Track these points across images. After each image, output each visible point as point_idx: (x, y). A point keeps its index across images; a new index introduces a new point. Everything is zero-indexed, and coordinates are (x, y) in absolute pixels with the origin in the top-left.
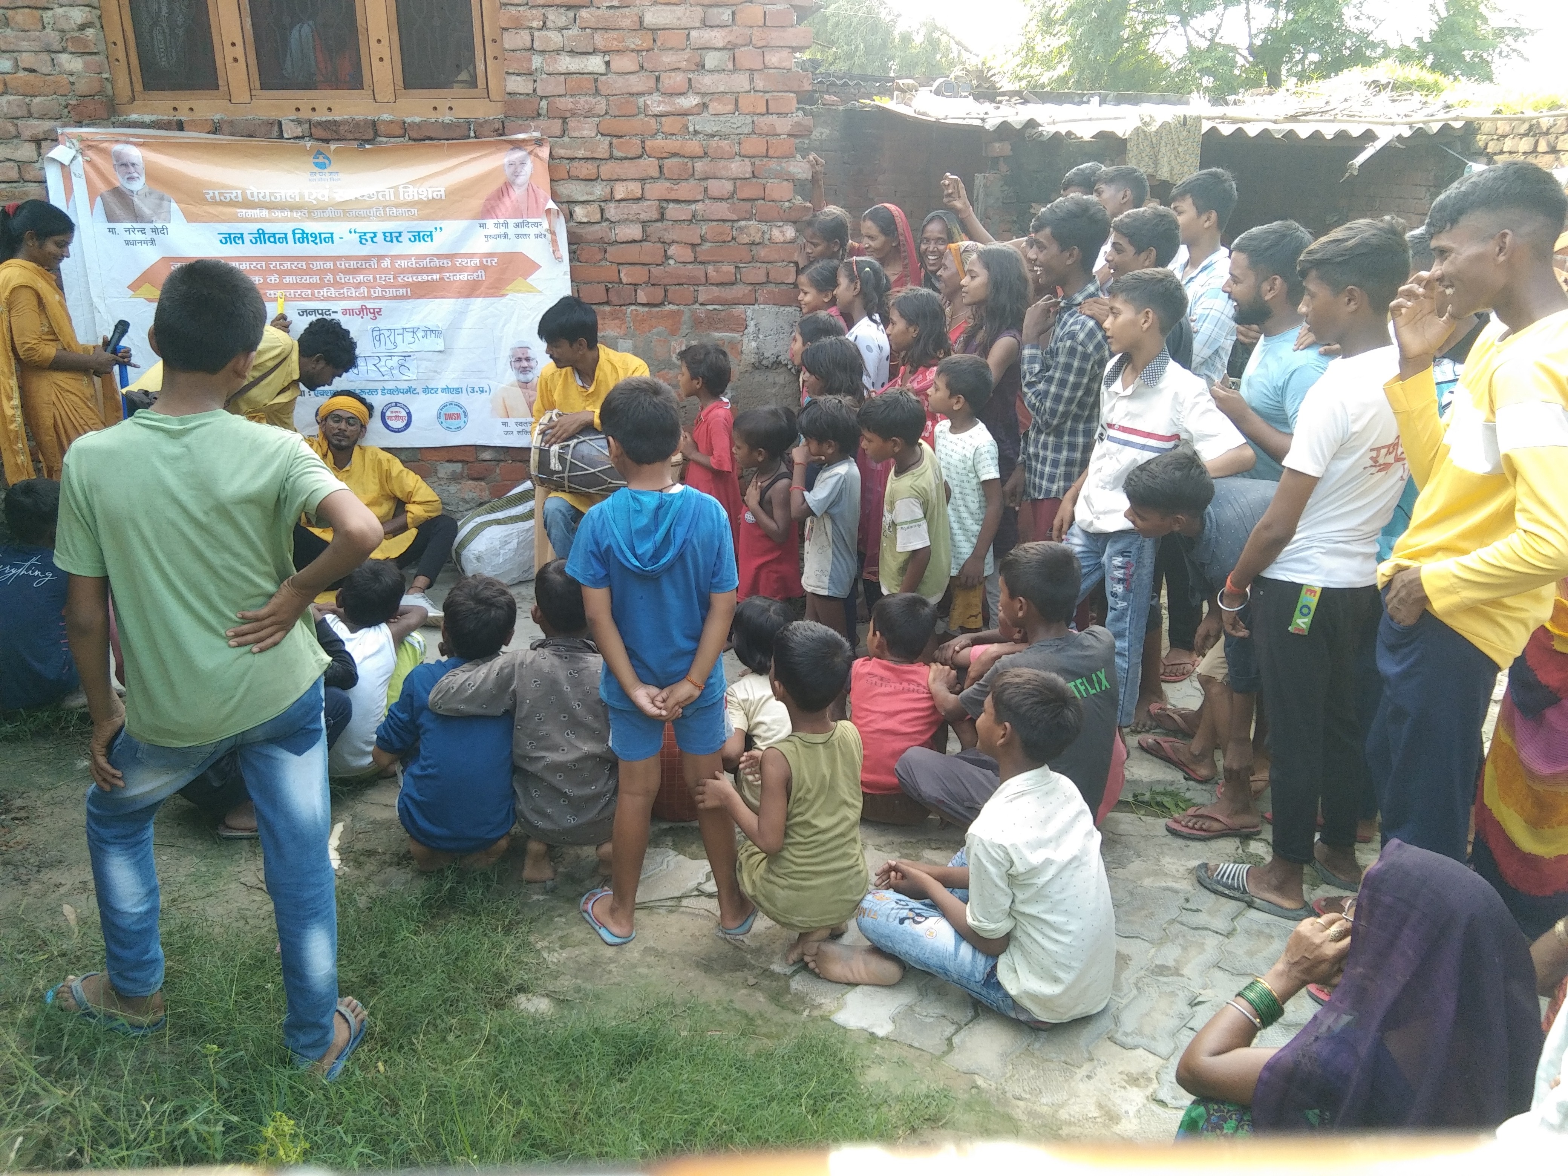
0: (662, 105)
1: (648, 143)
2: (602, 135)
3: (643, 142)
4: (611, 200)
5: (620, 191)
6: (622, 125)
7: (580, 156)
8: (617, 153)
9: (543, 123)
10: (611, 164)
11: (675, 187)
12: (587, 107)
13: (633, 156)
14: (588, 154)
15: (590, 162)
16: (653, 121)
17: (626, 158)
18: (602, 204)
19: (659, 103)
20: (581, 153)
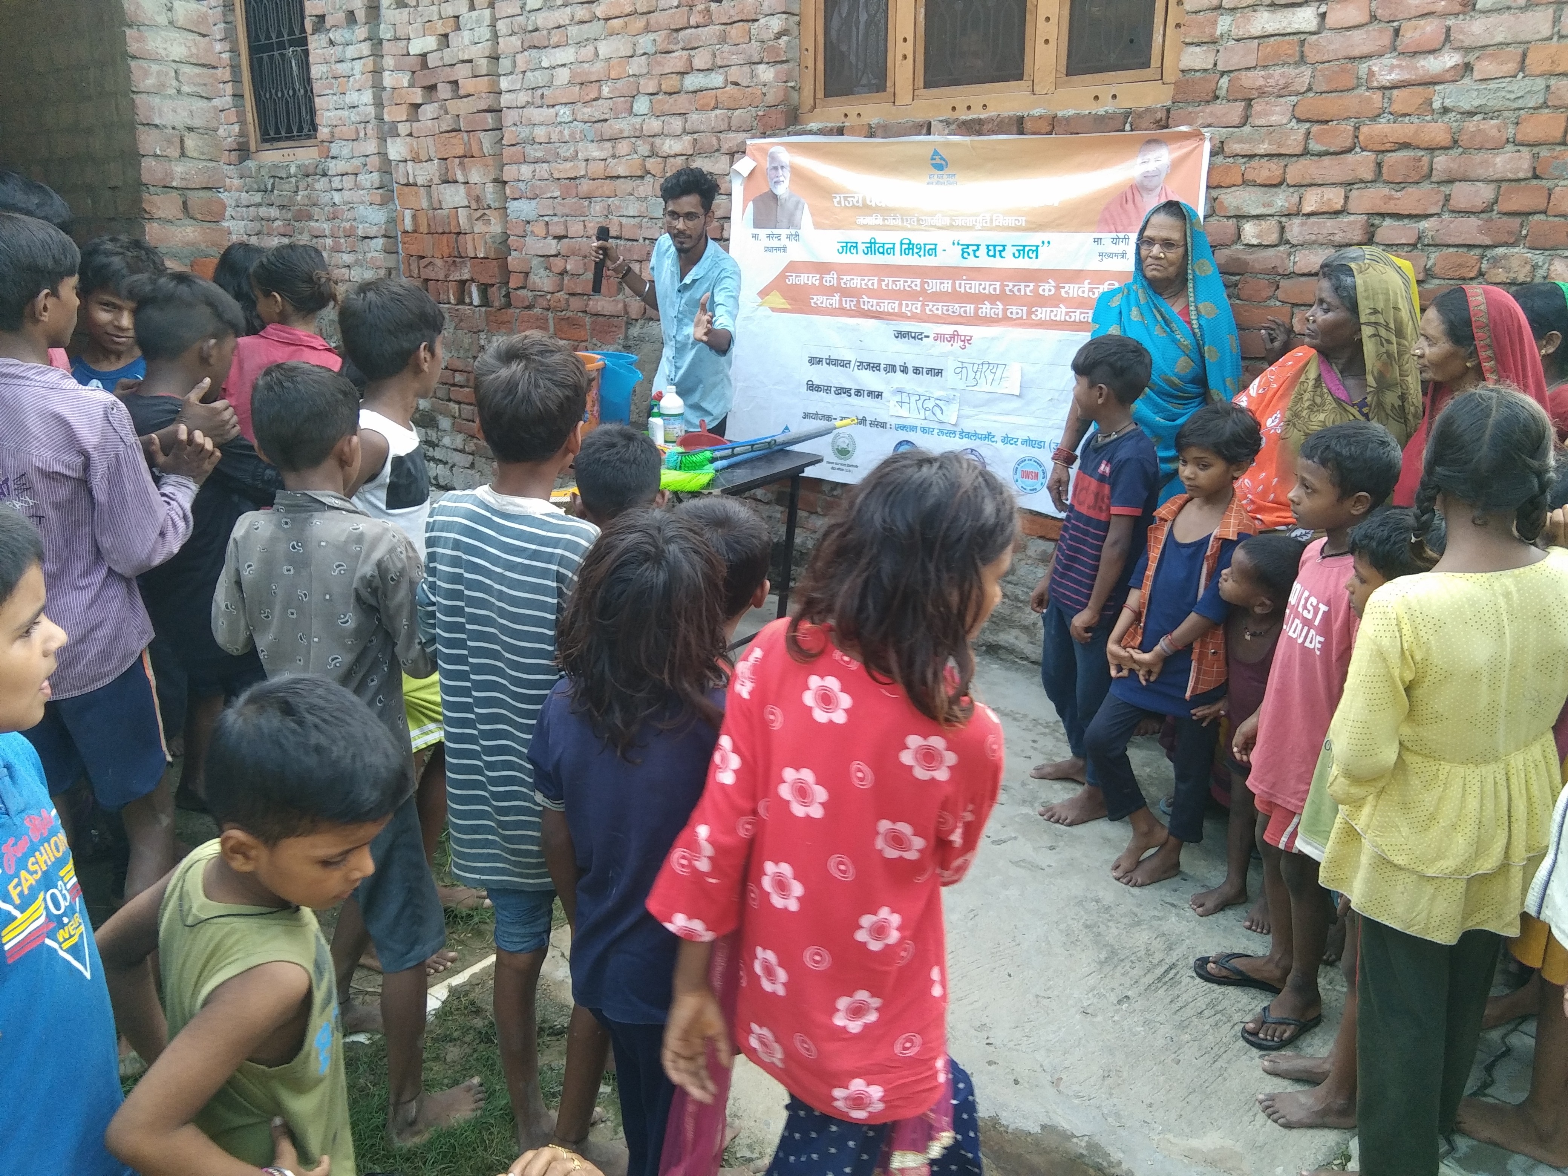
0: (1397, 71)
1: (1364, 130)
2: (1299, 121)
3: (1357, 128)
4: (1297, 214)
5: (1312, 201)
6: (1329, 105)
7: (1262, 152)
8: (1314, 146)
9: (1219, 108)
10: (1304, 161)
11: (1399, 194)
12: (1282, 82)
13: (1338, 149)
14: (1273, 150)
15: (1275, 160)
16: (1377, 96)
17: (1327, 153)
18: (1283, 219)
19: (1392, 68)
20: (1262, 149)
